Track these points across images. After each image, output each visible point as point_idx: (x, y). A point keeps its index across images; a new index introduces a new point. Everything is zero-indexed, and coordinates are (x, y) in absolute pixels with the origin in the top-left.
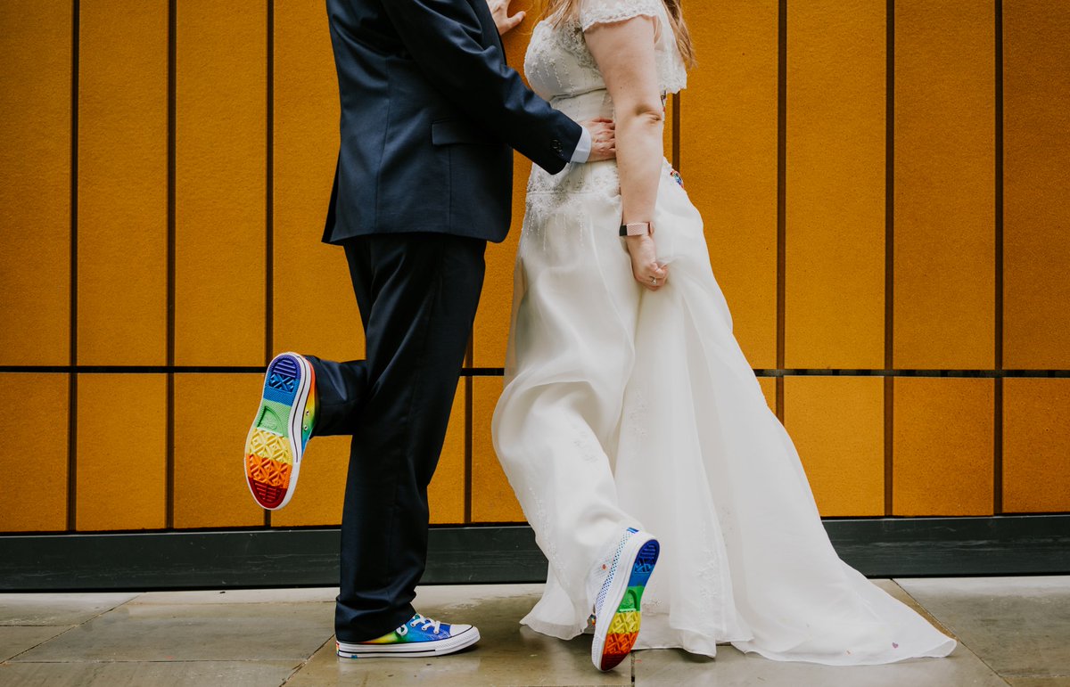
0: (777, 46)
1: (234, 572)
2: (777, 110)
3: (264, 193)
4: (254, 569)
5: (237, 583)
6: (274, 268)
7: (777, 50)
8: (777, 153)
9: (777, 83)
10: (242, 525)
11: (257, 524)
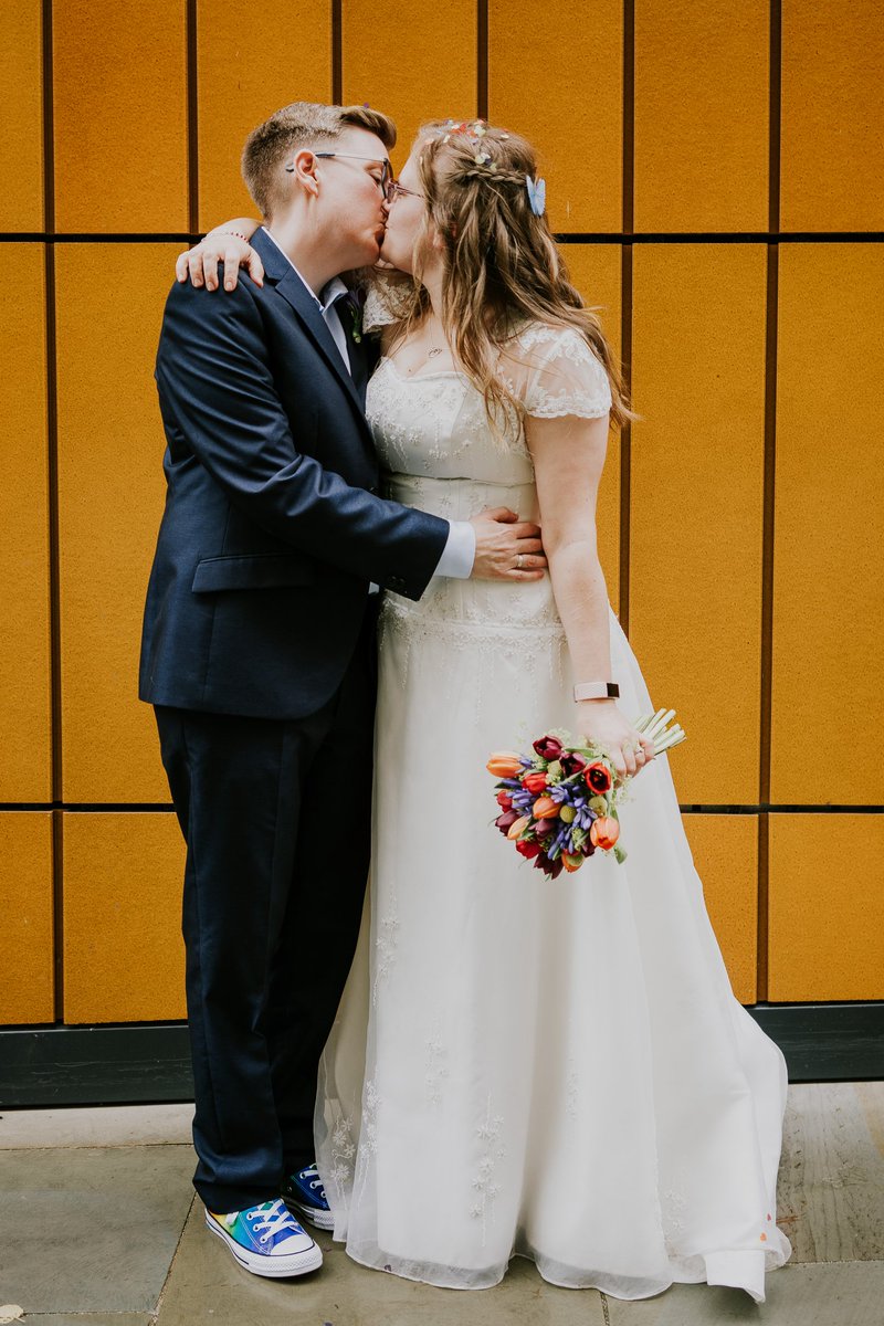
0: (764, 366)
1: (13, 1087)
2: (762, 454)
3: (47, 559)
4: (40, 1081)
5: (17, 1102)
6: (62, 665)
7: (764, 372)
8: (762, 513)
9: (763, 416)
10: (22, 1022)
11: (44, 1020)
